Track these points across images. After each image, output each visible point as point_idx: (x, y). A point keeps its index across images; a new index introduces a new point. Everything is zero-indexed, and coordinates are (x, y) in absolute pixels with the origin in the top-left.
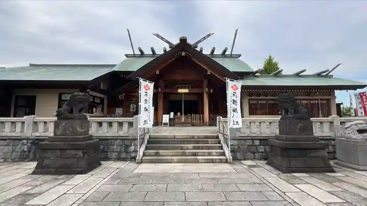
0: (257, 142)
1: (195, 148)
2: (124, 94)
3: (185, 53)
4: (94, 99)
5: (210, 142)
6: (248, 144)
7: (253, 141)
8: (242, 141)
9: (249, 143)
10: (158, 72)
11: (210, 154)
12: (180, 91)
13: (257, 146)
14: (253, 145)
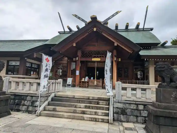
0: (141, 107)
1: (86, 107)
3: (96, 29)
5: (101, 103)
6: (132, 107)
7: (137, 106)
8: (127, 105)
9: (134, 107)
10: (74, 45)
11: (96, 113)
12: (94, 59)
13: (140, 110)
14: (137, 109)
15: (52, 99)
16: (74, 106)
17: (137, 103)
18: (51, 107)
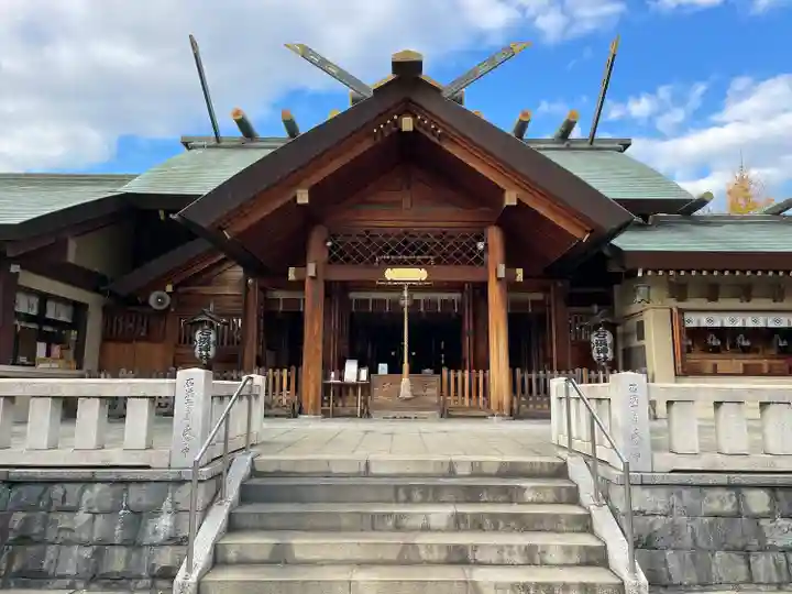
0: (758, 501)
1: (458, 523)
2: (169, 288)
4: (42, 308)
5: (529, 496)
6: (715, 506)
7: (739, 496)
8: (686, 493)
9: (721, 502)
10: (303, 198)
11: (532, 557)
12: (393, 274)
13: (757, 517)
14: (738, 515)
15: (244, 488)
16: (390, 523)
17: (737, 478)
18: (255, 543)
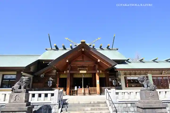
1: (92, 109)
2: (44, 74)
3: (84, 49)
5: (101, 106)
8: (120, 104)
9: (125, 105)
10: (67, 61)
12: (81, 72)
14: (127, 107)
16: (83, 110)
